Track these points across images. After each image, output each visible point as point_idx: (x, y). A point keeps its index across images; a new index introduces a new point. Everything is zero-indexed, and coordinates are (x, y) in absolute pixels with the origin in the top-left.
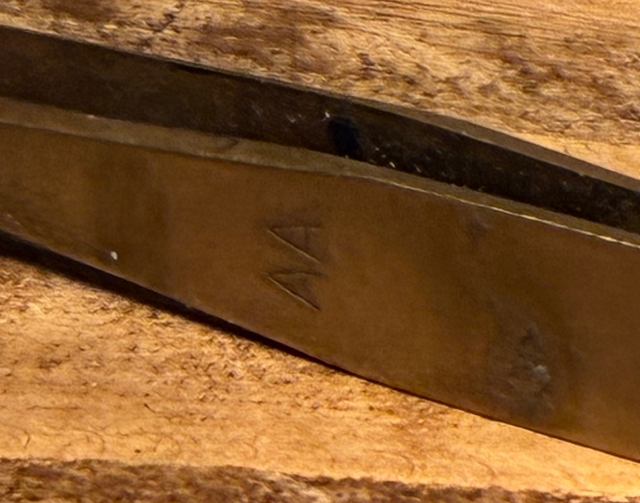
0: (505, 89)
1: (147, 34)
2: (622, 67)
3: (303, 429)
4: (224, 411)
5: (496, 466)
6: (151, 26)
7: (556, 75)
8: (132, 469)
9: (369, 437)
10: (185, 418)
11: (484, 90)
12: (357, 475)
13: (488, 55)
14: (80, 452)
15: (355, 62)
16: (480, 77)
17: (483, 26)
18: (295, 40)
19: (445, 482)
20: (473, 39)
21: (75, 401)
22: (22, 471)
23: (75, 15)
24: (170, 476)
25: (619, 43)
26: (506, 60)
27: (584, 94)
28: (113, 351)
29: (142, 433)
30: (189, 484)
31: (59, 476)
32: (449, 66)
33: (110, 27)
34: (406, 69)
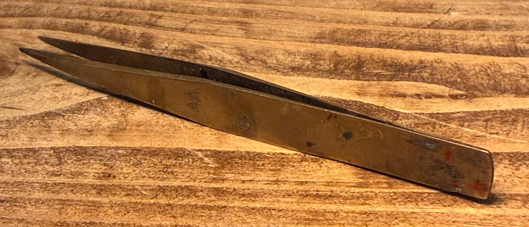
0: (242, 62)
1: (161, 51)
2: (268, 57)
3: (195, 139)
4: (178, 135)
5: (238, 146)
6: (162, 50)
7: (253, 59)
8: (157, 148)
9: (211, 140)
10: (169, 137)
11: (237, 63)
12: (208, 148)
13: (238, 54)
14: (146, 145)
15: (208, 57)
16: (236, 60)
17: (238, 48)
18: (195, 52)
19: (227, 150)
20: (235, 51)
21: (145, 134)
22: (133, 150)
23: (145, 47)
24: (166, 150)
25: (268, 51)
26: (243, 56)
27: (260, 63)
28: (153, 123)
29: (160, 140)
30: (170, 151)
31: (141, 150)
32: (229, 57)
33: (153, 50)
34: (220, 58)
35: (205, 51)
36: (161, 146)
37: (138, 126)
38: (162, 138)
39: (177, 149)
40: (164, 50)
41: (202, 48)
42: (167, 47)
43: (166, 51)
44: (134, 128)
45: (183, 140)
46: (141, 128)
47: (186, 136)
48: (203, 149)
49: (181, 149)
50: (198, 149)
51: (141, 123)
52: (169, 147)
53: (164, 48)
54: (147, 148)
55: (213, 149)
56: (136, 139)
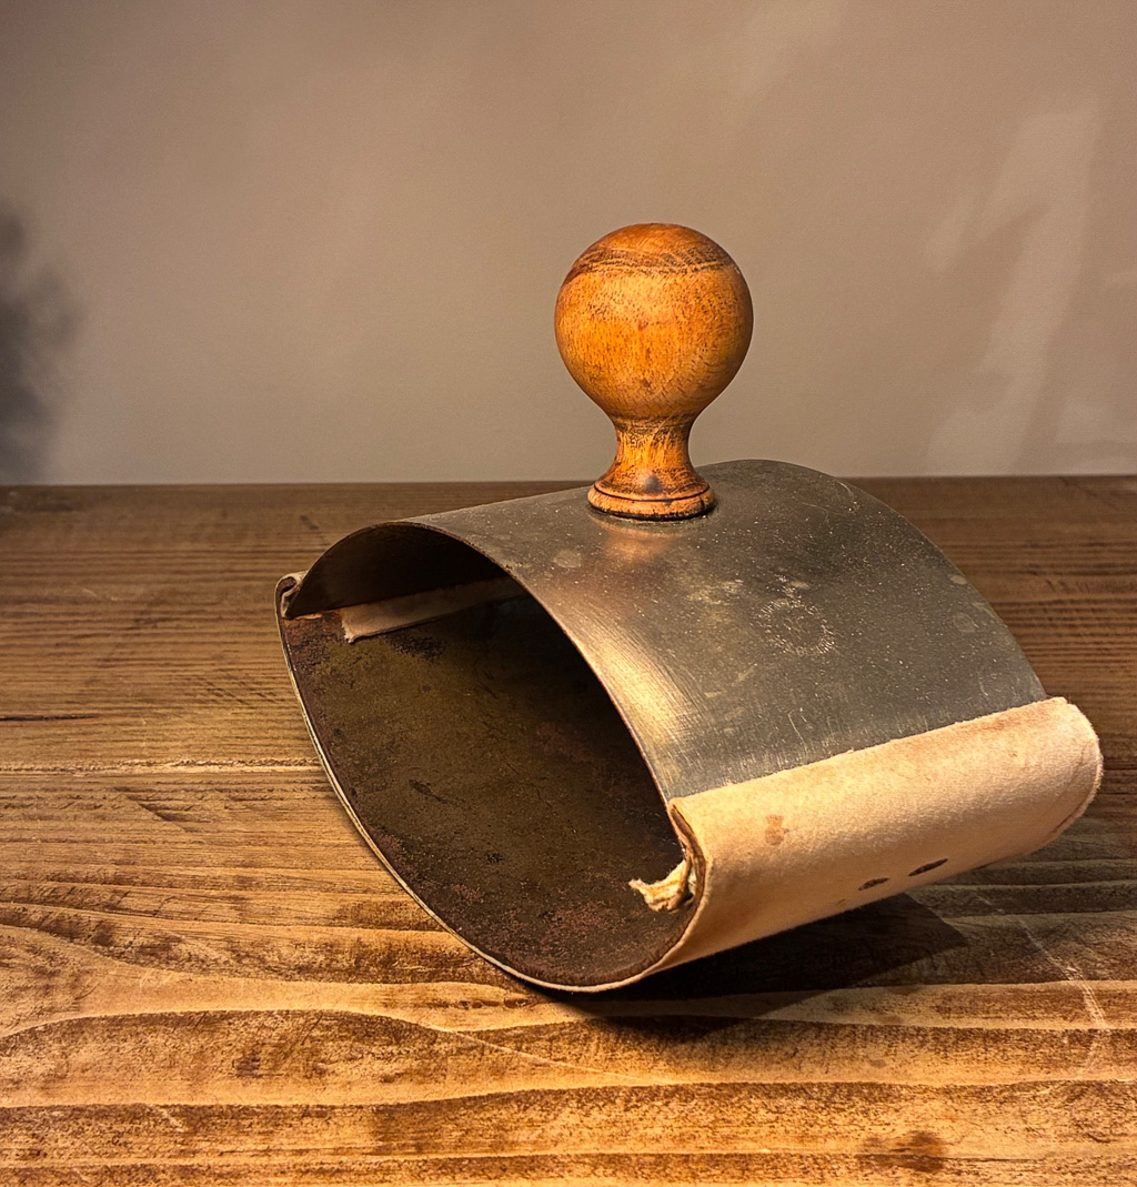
35: (182, 947)
36: (113, 1102)
37: (83, 1072)
38: (114, 1088)
39: (134, 1105)
40: (126, 947)
41: (179, 940)
42: (131, 943)
43: (130, 949)
44: (77, 1074)
45: (143, 1091)
46: (86, 1074)
47: (148, 1084)
48: (170, 1104)
49: (139, 1106)
50: (162, 1104)
51: (88, 1067)
52: (123, 1103)
53: (127, 943)
54: (94, 1106)
55: (182, 1103)
56: (79, 1092)
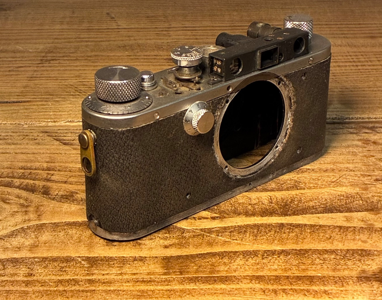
35: (78, 195)
36: (58, 255)
37: (45, 244)
38: (58, 250)
39: (67, 256)
40: (56, 196)
41: (77, 193)
42: (57, 194)
43: (57, 196)
44: (43, 245)
45: (70, 251)
46: (46, 245)
47: (71, 248)
48: (81, 256)
49: (69, 257)
50: (78, 256)
51: (47, 242)
52: (62, 255)
53: (56, 194)
54: (51, 257)
55: (86, 256)
56: (44, 251)
